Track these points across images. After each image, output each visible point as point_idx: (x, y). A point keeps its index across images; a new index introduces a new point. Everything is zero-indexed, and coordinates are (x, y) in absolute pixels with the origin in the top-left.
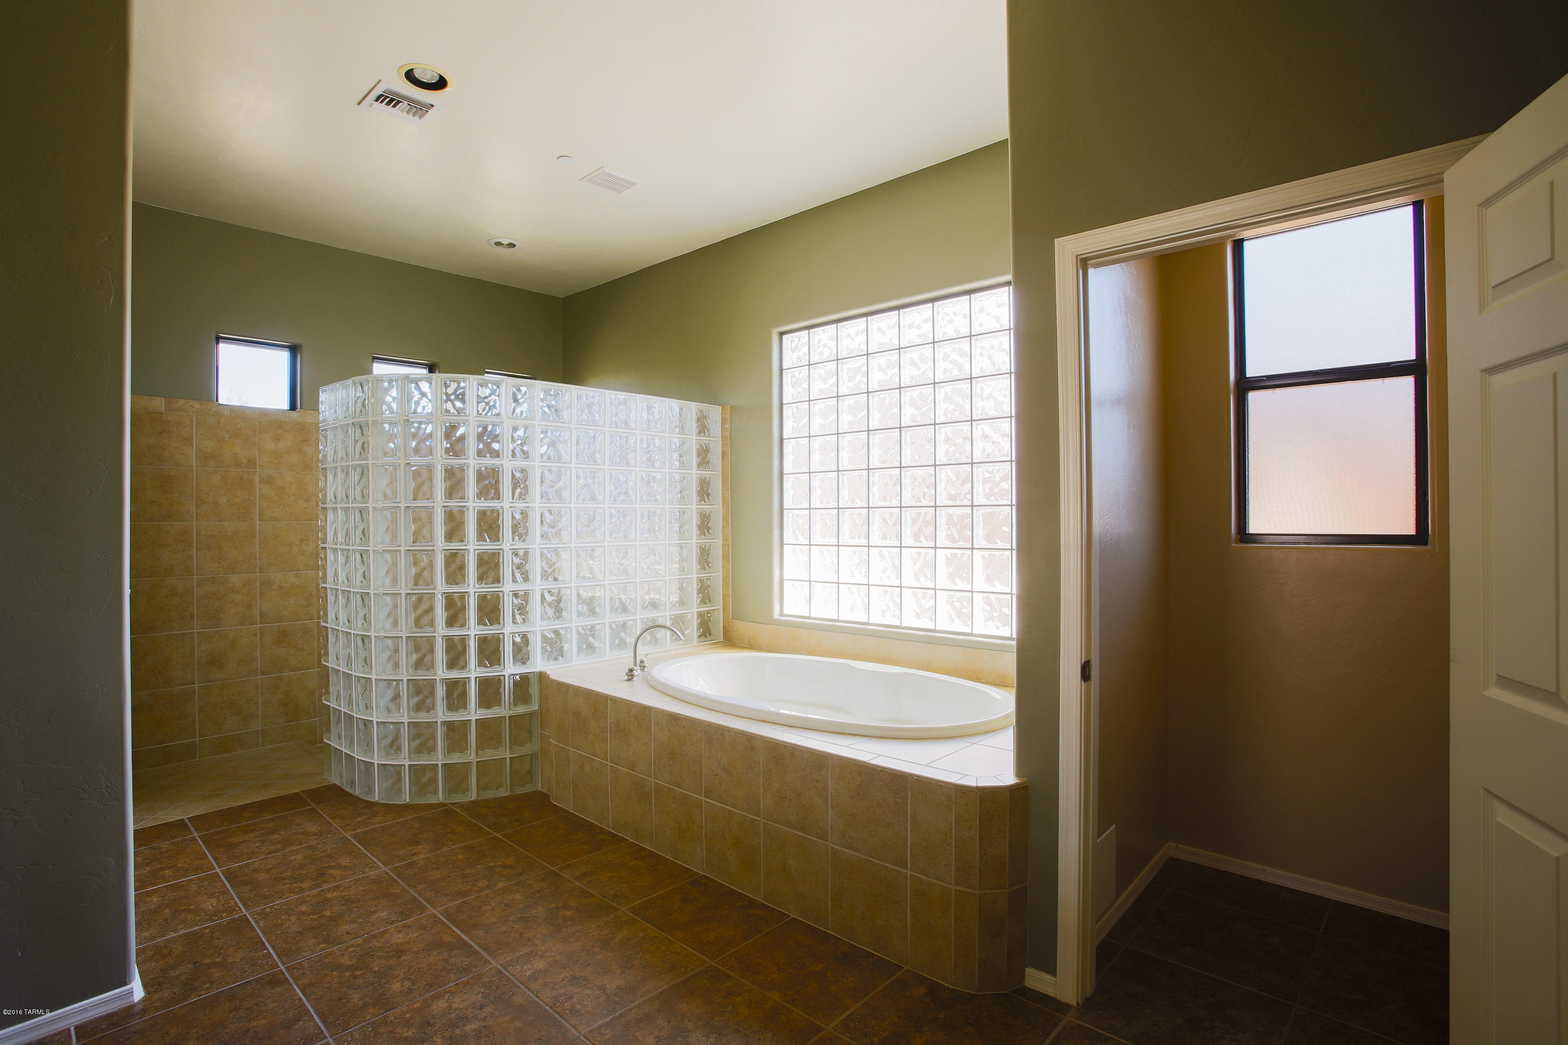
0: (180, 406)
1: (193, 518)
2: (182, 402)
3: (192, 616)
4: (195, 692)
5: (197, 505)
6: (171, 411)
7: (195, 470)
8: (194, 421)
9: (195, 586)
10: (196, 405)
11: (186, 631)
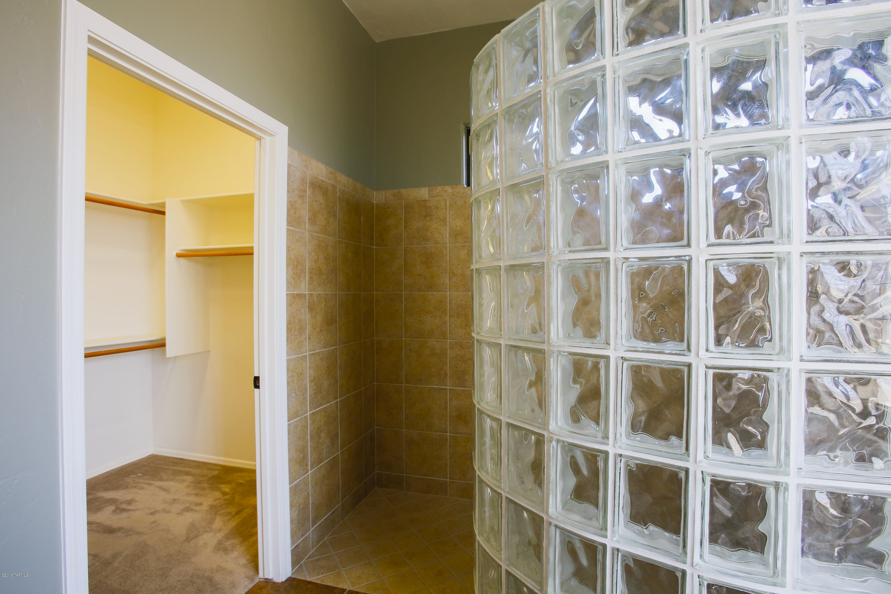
0: (438, 192)
1: (447, 288)
2: (439, 189)
3: (446, 375)
4: (447, 440)
5: (450, 278)
6: (432, 197)
7: (448, 247)
8: (448, 204)
9: (448, 348)
10: (449, 189)
11: (442, 387)
